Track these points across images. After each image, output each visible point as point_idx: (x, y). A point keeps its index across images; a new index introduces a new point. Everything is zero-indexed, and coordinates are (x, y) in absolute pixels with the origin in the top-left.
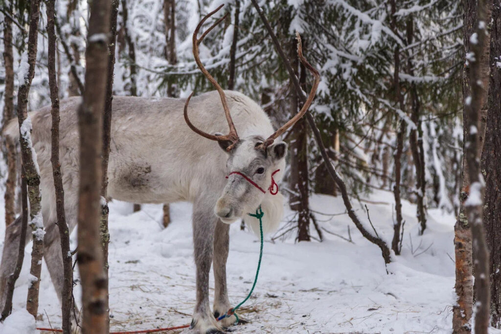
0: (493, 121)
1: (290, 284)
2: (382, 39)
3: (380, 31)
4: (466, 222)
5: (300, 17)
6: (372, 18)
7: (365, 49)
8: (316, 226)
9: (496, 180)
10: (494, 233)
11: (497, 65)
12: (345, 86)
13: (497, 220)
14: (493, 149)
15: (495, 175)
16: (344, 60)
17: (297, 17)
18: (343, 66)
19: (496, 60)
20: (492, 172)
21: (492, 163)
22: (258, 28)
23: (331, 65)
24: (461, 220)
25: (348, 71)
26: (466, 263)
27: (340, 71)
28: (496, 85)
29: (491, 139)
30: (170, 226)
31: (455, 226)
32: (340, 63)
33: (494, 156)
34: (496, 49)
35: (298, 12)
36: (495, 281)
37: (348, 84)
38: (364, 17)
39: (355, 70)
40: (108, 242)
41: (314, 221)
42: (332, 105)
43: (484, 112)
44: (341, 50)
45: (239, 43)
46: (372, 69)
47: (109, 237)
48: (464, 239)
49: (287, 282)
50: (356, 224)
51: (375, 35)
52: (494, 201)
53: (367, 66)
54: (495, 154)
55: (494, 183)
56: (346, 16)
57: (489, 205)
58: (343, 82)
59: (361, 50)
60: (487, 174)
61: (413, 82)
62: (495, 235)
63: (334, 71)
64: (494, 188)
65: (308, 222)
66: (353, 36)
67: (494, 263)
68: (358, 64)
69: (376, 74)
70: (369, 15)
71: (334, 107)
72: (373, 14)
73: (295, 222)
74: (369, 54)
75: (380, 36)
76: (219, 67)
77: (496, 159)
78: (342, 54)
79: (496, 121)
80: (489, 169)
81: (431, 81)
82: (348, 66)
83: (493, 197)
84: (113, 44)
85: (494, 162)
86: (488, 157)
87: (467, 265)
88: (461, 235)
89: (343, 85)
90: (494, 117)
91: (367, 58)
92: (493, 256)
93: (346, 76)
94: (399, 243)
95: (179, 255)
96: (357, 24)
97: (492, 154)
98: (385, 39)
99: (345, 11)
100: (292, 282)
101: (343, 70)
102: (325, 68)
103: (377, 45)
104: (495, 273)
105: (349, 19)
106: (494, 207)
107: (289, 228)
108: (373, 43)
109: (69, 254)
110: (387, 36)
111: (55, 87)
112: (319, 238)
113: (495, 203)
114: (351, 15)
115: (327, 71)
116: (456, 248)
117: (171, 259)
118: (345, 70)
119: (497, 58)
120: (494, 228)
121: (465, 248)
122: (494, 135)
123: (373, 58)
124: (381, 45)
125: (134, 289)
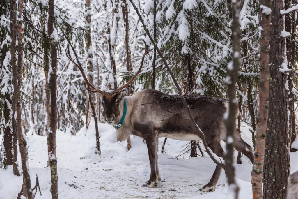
0: (278, 102)
1: (185, 181)
2: (228, 55)
3: (227, 51)
4: (258, 170)
5: (186, 45)
6: (223, 45)
7: (219, 60)
8: (200, 149)
9: (281, 136)
10: (281, 166)
11: (280, 70)
12: (211, 79)
13: (283, 159)
14: (279, 118)
15: (280, 133)
16: (210, 66)
17: (185, 45)
18: (209, 69)
19: (279, 68)
20: (279, 132)
21: (279, 126)
22: (168, 52)
23: (203, 69)
24: (255, 169)
25: (212, 72)
26: (259, 195)
27: (208, 72)
28: (279, 82)
29: (278, 113)
30: (131, 149)
31: (252, 173)
32: (208, 68)
33: (280, 122)
34: (279, 61)
35: (186, 43)
36: (283, 193)
37: (212, 78)
38: (219, 44)
39: (215, 71)
40: (57, 180)
41: (199, 147)
42: (204, 89)
43: (266, 103)
44: (209, 61)
45: (156, 61)
46: (224, 70)
47: (58, 177)
48: (257, 181)
49: (183, 180)
50: (210, 156)
51: (225, 53)
52: (281, 148)
53: (221, 69)
54: (280, 121)
55: (280, 138)
56: (210, 44)
57: (278, 150)
58: (210, 77)
59: (218, 61)
60: (276, 133)
61: (246, 76)
62: (282, 167)
63: (205, 72)
64: (281, 141)
65: (196, 147)
66: (214, 54)
67: (282, 183)
68: (217, 68)
69: (226, 73)
70: (222, 43)
71: (206, 90)
72: (224, 43)
73: (189, 147)
74: (222, 63)
75: (227, 53)
76: (149, 71)
77: (281, 124)
78: (209, 63)
79: (280, 102)
80: (277, 130)
81: (255, 75)
82: (212, 69)
83: (280, 146)
84: (55, 68)
85: (280, 125)
86: (276, 123)
87: (260, 197)
88: (255, 178)
89: (210, 79)
90: (279, 100)
91: (221, 64)
92: (281, 180)
93: (211, 74)
94: (241, 158)
95: (135, 164)
96: (216, 48)
97: (278, 121)
98: (230, 54)
99: (209, 42)
100: (186, 180)
101: (209, 71)
102: (200, 71)
103: (226, 58)
104: (282, 189)
105: (211, 46)
106: (281, 151)
107: (187, 150)
108: (224, 57)
109: (30, 190)
110: (231, 53)
111: (17, 95)
112: (202, 155)
113: (281, 150)
114: (212, 43)
115: (201, 72)
116: (253, 186)
117: (130, 166)
118: (210, 71)
119: (279, 66)
120: (281, 164)
121: (258, 186)
122: (279, 110)
123: (224, 65)
124: (228, 58)
125: (102, 189)
